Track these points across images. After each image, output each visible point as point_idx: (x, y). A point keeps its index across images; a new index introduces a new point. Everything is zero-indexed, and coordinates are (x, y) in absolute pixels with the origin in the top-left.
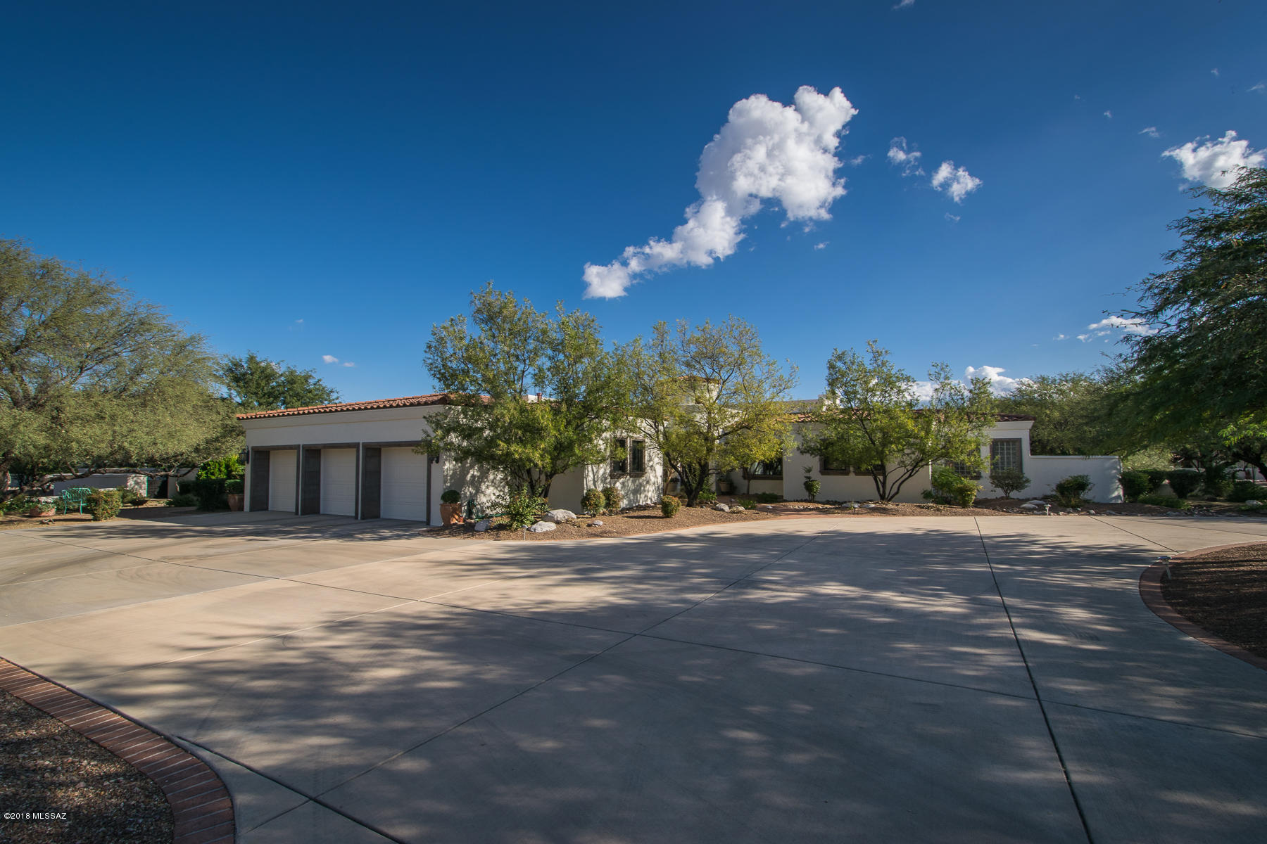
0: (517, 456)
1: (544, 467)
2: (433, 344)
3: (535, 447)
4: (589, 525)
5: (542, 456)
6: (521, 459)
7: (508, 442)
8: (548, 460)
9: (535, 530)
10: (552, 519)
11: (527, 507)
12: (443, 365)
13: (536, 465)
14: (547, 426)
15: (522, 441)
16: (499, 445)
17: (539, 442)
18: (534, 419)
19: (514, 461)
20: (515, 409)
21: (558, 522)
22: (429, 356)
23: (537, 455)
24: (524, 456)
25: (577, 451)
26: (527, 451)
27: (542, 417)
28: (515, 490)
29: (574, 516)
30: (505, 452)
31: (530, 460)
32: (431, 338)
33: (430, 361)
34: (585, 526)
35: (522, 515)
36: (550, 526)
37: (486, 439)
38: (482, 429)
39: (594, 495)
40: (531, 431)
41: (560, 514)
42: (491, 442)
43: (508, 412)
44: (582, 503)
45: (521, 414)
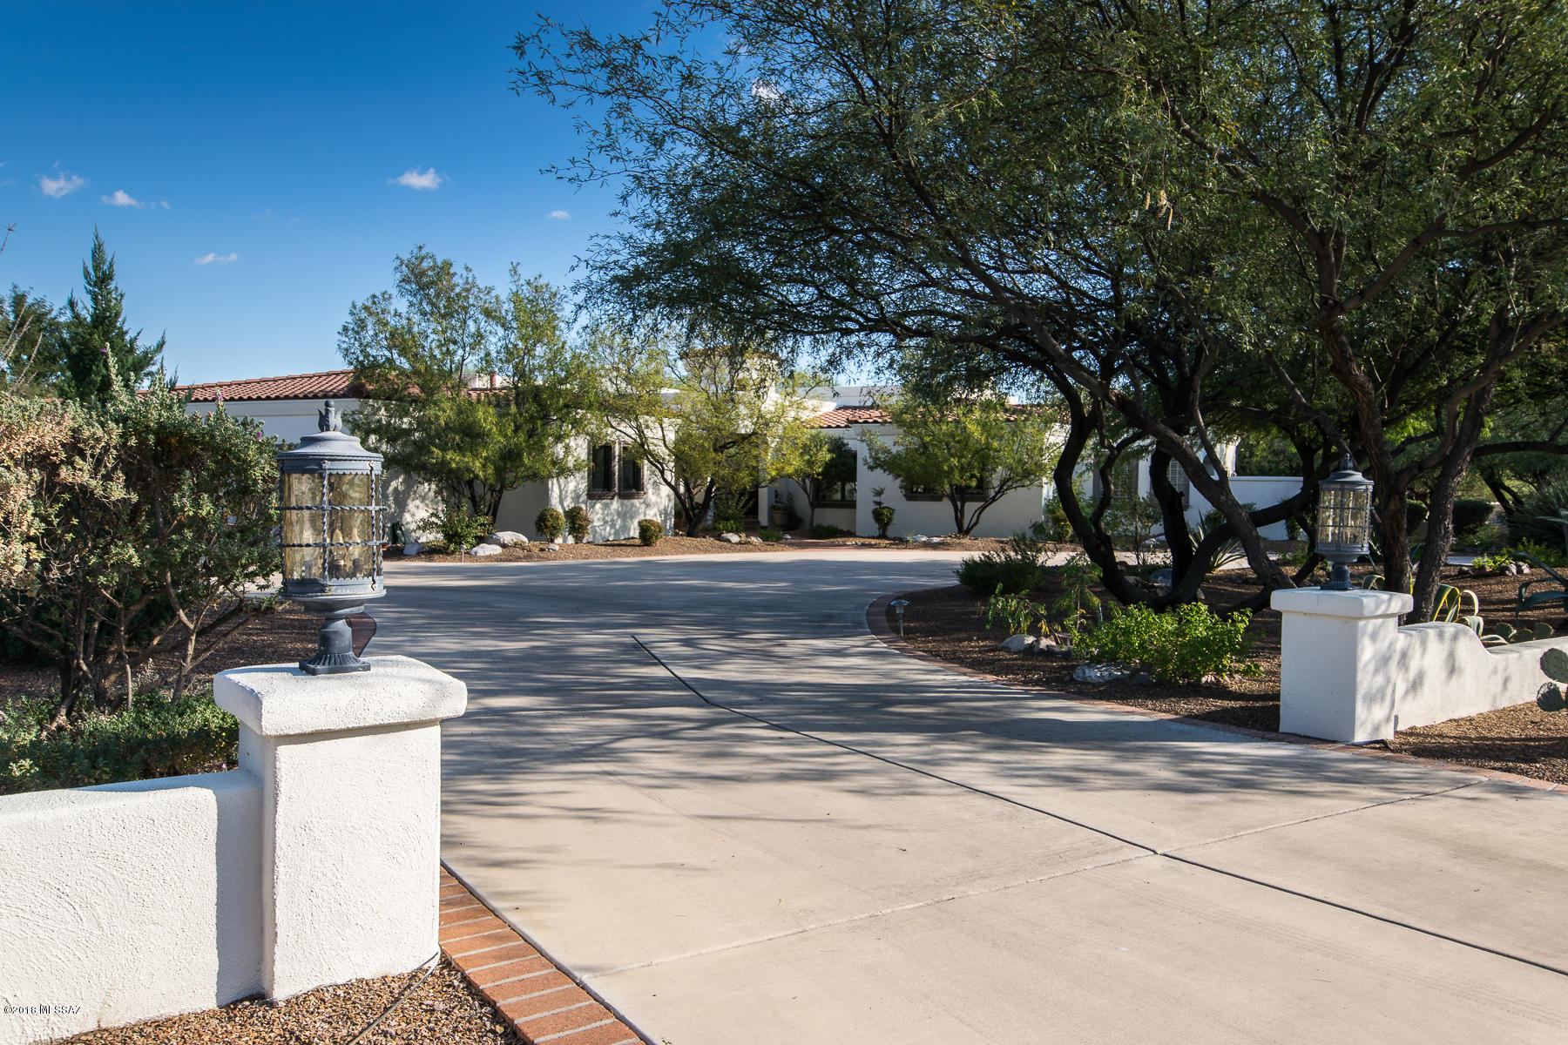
0: (454, 465)
1: (486, 479)
2: (351, 326)
3: (476, 455)
4: (542, 550)
5: (484, 466)
6: (459, 469)
7: (444, 449)
8: (490, 470)
9: (476, 553)
10: (497, 542)
11: (467, 526)
12: (361, 351)
13: (477, 477)
14: (490, 430)
15: (459, 448)
16: (433, 452)
17: (481, 450)
18: (475, 422)
19: (451, 471)
20: (452, 409)
21: (504, 546)
22: (344, 338)
23: (477, 465)
24: (462, 465)
25: (526, 461)
26: (466, 459)
27: (485, 421)
28: (453, 507)
29: (525, 539)
30: (440, 460)
31: (469, 470)
32: (350, 319)
33: (345, 346)
34: (537, 550)
35: (460, 537)
36: (495, 550)
37: (415, 442)
38: (408, 432)
39: (551, 515)
40: (471, 435)
41: (507, 536)
42: (421, 447)
43: (444, 413)
44: (537, 524)
45: (458, 415)
